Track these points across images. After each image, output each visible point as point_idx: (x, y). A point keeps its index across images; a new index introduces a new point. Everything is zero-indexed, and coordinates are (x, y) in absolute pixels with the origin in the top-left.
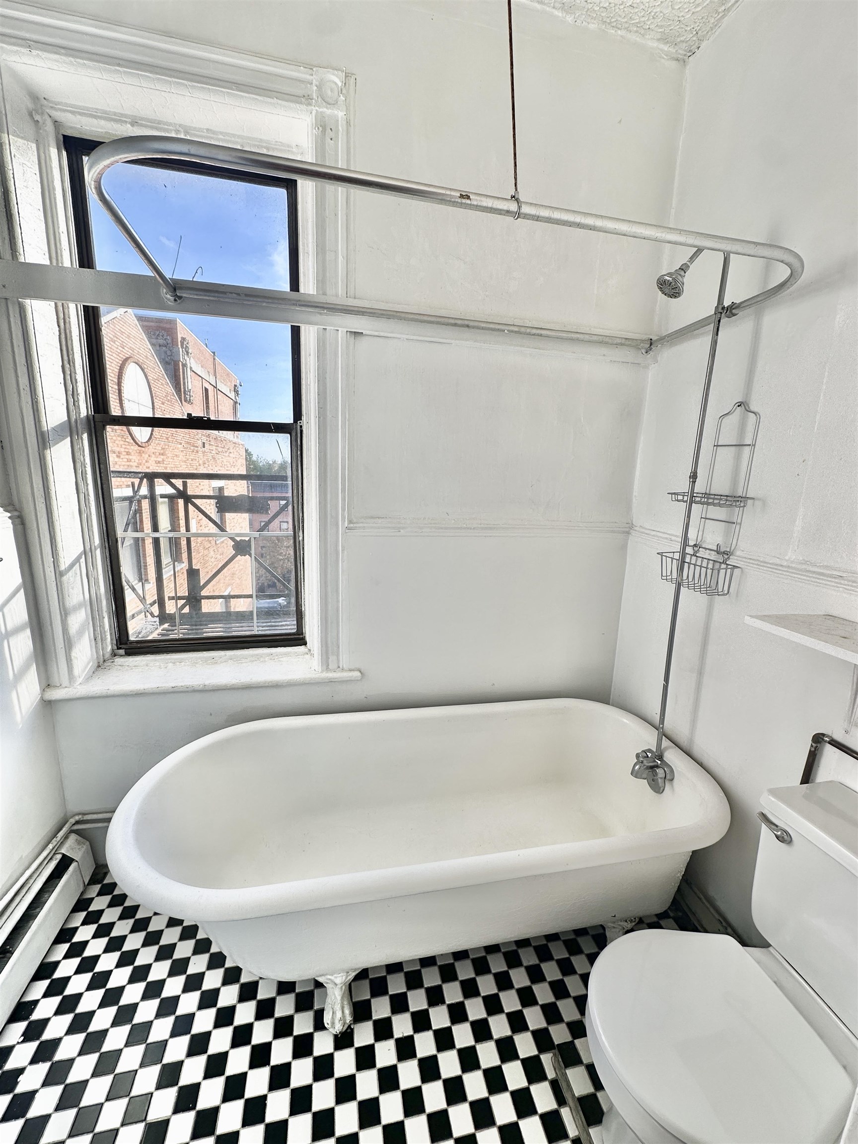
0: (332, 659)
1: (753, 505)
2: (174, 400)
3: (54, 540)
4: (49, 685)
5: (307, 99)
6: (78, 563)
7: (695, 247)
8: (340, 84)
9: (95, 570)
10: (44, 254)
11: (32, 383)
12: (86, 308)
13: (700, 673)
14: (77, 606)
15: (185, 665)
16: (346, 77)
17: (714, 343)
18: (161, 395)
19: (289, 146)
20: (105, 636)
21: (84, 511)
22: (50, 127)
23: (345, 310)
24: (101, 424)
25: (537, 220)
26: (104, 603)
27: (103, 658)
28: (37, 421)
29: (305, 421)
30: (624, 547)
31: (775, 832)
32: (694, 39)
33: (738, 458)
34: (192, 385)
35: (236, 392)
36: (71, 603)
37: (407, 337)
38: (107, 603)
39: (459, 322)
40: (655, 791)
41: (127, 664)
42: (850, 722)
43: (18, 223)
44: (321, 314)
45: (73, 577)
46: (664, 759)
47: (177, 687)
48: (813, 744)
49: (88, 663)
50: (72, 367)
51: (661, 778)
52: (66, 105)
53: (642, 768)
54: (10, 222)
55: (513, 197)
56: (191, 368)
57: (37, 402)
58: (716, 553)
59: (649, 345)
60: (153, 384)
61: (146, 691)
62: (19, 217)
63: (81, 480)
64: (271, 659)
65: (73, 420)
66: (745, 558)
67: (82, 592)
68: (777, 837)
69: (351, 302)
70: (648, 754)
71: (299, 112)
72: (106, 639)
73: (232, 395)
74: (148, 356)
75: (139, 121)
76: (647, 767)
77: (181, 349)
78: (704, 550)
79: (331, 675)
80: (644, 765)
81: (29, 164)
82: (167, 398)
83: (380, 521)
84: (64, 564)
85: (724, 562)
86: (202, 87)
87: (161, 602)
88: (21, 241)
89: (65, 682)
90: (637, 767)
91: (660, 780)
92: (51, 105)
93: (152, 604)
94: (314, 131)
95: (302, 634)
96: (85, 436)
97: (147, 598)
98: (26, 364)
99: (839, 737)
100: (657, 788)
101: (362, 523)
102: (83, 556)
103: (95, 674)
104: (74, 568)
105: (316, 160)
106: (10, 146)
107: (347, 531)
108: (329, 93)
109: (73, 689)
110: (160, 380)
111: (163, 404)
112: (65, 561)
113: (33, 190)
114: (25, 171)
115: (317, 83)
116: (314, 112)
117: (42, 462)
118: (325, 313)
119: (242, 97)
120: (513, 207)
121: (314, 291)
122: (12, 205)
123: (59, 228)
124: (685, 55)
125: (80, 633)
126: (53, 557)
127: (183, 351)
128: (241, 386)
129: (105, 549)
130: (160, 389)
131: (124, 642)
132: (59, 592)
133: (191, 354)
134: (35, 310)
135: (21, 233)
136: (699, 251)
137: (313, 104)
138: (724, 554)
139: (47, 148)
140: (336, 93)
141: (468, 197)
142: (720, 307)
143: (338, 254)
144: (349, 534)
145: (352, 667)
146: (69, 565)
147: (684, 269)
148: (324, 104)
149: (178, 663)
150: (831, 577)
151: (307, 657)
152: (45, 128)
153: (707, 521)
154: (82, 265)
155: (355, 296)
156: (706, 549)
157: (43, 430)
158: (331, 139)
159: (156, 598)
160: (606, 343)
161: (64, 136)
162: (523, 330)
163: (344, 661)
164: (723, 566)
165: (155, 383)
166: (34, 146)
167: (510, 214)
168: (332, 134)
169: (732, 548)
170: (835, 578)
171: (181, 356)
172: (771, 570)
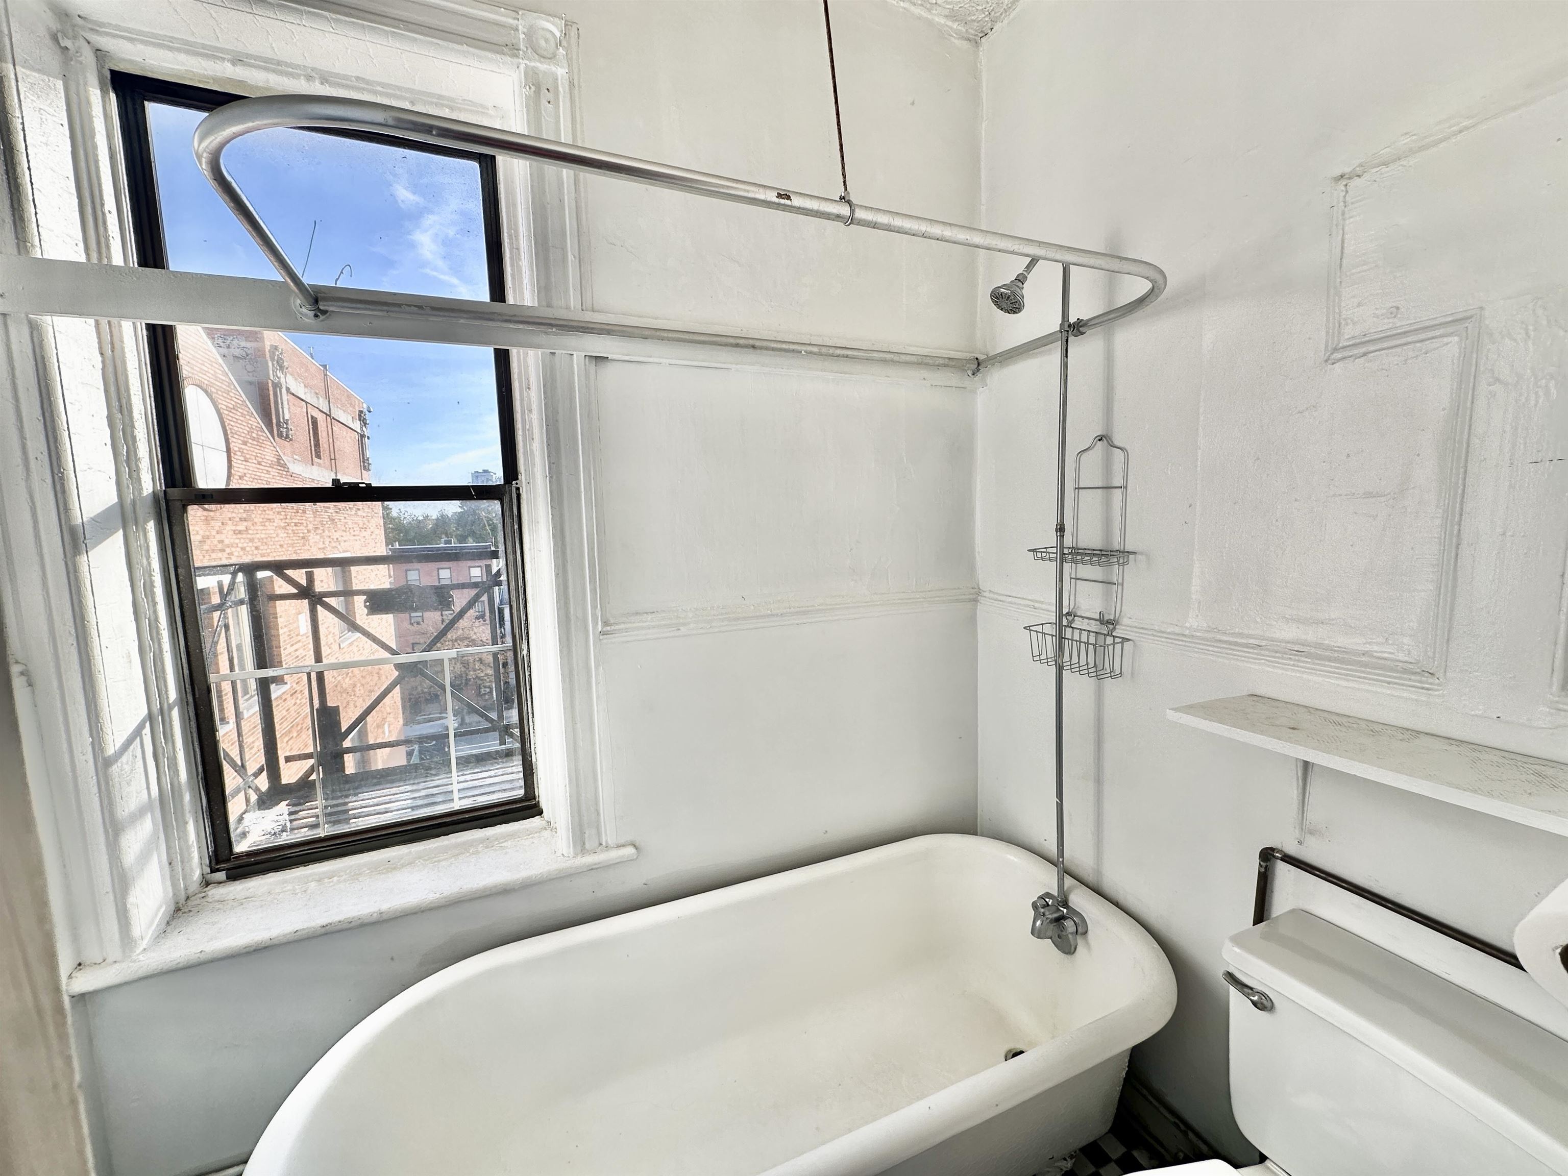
0: (589, 832)
1: (1135, 560)
2: (262, 438)
3: (93, 707)
4: (80, 964)
5: (512, 50)
6: (138, 738)
7: (1027, 255)
8: (558, 34)
9: (170, 744)
10: (76, 245)
11: (53, 448)
12: (151, 328)
13: (1099, 781)
14: (138, 813)
15: (339, 882)
16: (566, 25)
17: (1065, 366)
18: (241, 430)
19: (482, 106)
20: (189, 854)
21: (148, 649)
22: (88, 58)
23: (582, 327)
24: (178, 505)
25: (874, 228)
26: (187, 797)
27: (186, 893)
28: (61, 509)
29: (524, 480)
30: (972, 620)
31: (1252, 998)
32: (987, 19)
33: (1107, 504)
34: (290, 412)
35: (364, 422)
36: (126, 810)
37: (668, 361)
38: (192, 797)
39: (741, 342)
40: (1064, 952)
41: (231, 896)
42: (1302, 829)
43: (31, 198)
44: (546, 333)
45: (130, 763)
46: (1070, 905)
47: (331, 924)
48: (1262, 863)
49: (161, 907)
50: (127, 418)
51: (1072, 933)
52: (117, 27)
53: (1045, 923)
54: (15, 196)
55: (842, 198)
56: (288, 389)
57: (62, 479)
58: (1098, 623)
59: (976, 366)
60: (228, 415)
61: (276, 942)
62: (32, 189)
63: (143, 596)
64: (487, 847)
65: (129, 501)
66: (1136, 627)
67: (145, 786)
68: (1255, 1004)
69: (589, 317)
70: (1047, 900)
71: (501, 65)
72: (190, 859)
73: (357, 425)
74: (219, 375)
75: (245, 60)
76: (1051, 920)
77: (270, 364)
78: (1080, 619)
79: (589, 859)
80: (1047, 918)
81: (51, 110)
82: (251, 436)
83: (650, 617)
84: (112, 745)
85: (1110, 634)
86: (353, 23)
87: (272, 766)
88: (35, 225)
89: (113, 950)
90: (1038, 923)
91: (1070, 936)
92: (90, 26)
93: (256, 775)
94: (524, 90)
95: (535, 798)
96: (151, 526)
97: (247, 764)
98: (41, 418)
99: (1292, 849)
100: (1067, 949)
101: (624, 623)
102: (148, 724)
103: (172, 926)
104: (131, 747)
105: (529, 131)
106: (17, 81)
107: (601, 637)
108: (542, 43)
109: (131, 964)
110: (239, 410)
111: (245, 443)
112: (114, 739)
113: (56, 148)
114: (44, 120)
115: (525, 30)
116: (522, 67)
117: (72, 576)
118: (554, 332)
119: (416, 40)
120: (845, 210)
121: (533, 302)
122: (19, 170)
123: (102, 205)
124: (976, 35)
125: (144, 857)
126: (91, 736)
127: (273, 365)
128: (370, 412)
129: (188, 705)
130: (239, 422)
131: (224, 858)
132: (102, 794)
133: (287, 368)
134: (60, 332)
135: (36, 213)
136: (1034, 261)
137: (521, 56)
138: (1108, 623)
139: (82, 88)
140: (553, 45)
141: (789, 198)
142: (1066, 324)
143: (567, 252)
144: (605, 641)
145: (622, 841)
146: (123, 744)
147: (1021, 279)
148: (536, 56)
149: (326, 880)
150: (1248, 647)
151: (546, 834)
152: (80, 59)
153: (1078, 581)
154: (144, 262)
155: (593, 308)
156: (1083, 618)
157: (73, 523)
158: (549, 102)
159: (264, 762)
160: (927, 364)
161: (113, 72)
162: (824, 350)
163: (609, 837)
164: (1109, 640)
165: (231, 414)
166: (60, 84)
167: (841, 219)
168: (550, 96)
169: (1117, 615)
170: (1252, 648)
171: (271, 372)
172: (1170, 641)
